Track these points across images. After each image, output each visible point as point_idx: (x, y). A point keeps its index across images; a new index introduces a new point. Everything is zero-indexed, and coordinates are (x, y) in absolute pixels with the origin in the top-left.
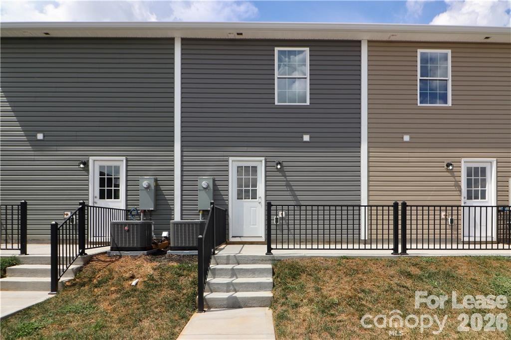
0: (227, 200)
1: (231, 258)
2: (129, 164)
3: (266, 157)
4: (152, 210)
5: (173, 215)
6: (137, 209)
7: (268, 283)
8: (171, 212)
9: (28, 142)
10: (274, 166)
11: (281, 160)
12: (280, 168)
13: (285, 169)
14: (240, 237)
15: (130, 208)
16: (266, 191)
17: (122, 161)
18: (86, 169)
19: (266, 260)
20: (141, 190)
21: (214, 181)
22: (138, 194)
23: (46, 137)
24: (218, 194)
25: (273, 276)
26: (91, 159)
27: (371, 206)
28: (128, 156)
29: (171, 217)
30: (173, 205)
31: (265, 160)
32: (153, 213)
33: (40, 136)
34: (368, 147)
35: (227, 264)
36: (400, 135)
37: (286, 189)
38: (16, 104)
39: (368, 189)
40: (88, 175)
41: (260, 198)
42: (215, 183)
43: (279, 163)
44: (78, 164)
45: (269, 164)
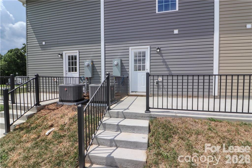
0: (128, 71)
1: (119, 114)
2: (80, 54)
3: (151, 45)
4: (90, 77)
5: (101, 80)
6: (84, 77)
7: (144, 143)
8: (100, 78)
9: (39, 46)
10: (156, 51)
11: (160, 46)
12: (159, 51)
13: (162, 52)
14: (136, 92)
15: (81, 76)
16: (150, 65)
17: (77, 52)
18: (62, 57)
19: (145, 117)
20: (85, 67)
21: (121, 61)
22: (84, 69)
23: (46, 43)
24: (123, 68)
25: (149, 133)
26: (64, 52)
27: (221, 75)
28: (79, 50)
29: (100, 81)
30: (101, 74)
31: (150, 47)
32: (92, 79)
33: (44, 43)
34: (220, 34)
35: (117, 118)
36: (244, 24)
37: (163, 64)
38: (35, 29)
39: (219, 62)
40: (63, 61)
41: (147, 70)
42: (122, 62)
43: (158, 48)
44: (57, 55)
45: (152, 49)
